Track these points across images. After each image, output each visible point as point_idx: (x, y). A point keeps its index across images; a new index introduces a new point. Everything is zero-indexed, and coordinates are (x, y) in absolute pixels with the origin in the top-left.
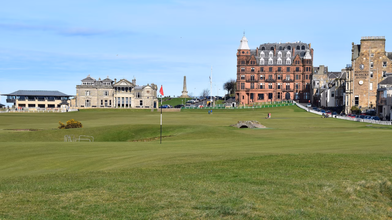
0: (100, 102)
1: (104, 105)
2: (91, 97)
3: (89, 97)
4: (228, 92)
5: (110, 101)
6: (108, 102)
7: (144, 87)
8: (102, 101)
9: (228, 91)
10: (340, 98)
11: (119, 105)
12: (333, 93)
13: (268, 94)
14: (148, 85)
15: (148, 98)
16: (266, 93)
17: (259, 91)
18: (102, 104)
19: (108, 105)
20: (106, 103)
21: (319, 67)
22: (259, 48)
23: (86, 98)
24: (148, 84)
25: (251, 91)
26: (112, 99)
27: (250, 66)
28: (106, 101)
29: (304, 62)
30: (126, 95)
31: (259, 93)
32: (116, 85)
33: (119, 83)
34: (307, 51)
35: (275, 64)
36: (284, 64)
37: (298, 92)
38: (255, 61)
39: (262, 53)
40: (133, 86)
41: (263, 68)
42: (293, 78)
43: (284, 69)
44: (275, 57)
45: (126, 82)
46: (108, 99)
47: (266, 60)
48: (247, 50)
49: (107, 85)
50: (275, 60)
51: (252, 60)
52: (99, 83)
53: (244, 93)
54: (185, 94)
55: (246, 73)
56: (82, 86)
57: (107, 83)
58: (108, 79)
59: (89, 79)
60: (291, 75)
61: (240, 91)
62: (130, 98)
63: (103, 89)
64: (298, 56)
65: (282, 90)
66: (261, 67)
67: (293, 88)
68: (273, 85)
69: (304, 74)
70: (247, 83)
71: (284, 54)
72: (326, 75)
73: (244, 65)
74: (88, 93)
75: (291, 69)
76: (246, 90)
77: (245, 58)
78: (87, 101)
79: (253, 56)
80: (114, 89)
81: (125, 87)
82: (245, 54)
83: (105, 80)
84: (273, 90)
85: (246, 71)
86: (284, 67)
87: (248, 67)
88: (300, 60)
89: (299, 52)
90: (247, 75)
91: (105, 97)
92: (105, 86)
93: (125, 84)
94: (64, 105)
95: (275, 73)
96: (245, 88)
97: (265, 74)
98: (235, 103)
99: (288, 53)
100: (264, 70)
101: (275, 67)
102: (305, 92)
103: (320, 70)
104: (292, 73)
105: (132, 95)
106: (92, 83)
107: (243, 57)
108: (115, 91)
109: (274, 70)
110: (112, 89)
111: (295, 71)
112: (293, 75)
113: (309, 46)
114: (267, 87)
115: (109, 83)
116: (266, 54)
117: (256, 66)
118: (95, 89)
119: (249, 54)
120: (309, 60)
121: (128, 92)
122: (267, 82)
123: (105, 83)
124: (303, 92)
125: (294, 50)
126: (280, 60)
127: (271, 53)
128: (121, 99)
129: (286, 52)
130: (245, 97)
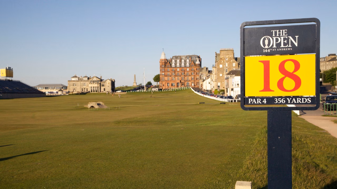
2: (76, 87)
5: (87, 89)
7: (106, 81)
8: (82, 89)
11: (92, 91)
12: (209, 82)
13: (177, 83)
14: (108, 79)
15: (108, 86)
19: (86, 91)
22: (172, 58)
23: (74, 87)
25: (168, 82)
26: (88, 88)
27: (167, 68)
28: (85, 89)
29: (196, 65)
30: (96, 85)
31: (172, 82)
32: (90, 80)
33: (92, 78)
34: (198, 59)
35: (180, 67)
36: (185, 67)
37: (193, 82)
38: (170, 65)
39: (173, 61)
40: (100, 80)
41: (174, 69)
42: (190, 74)
43: (185, 69)
44: (180, 63)
45: (96, 78)
46: (85, 88)
47: (176, 64)
48: (165, 59)
49: (85, 80)
50: (180, 64)
51: (168, 65)
52: (81, 79)
53: (164, 83)
54: (135, 84)
55: (165, 72)
56: (71, 81)
57: (85, 79)
58: (86, 77)
59: (76, 77)
60: (189, 72)
61: (162, 82)
62: (98, 87)
63: (83, 82)
64: (193, 62)
65: (185, 81)
66: (173, 68)
67: (190, 80)
68: (180, 78)
69: (196, 72)
70: (165, 77)
71: (185, 61)
72: (207, 72)
73: (163, 68)
74: (75, 84)
75: (189, 69)
76: (165, 81)
77: (164, 63)
78: (74, 89)
79: (168, 63)
80: (89, 82)
81: (95, 81)
82: (164, 61)
83: (84, 77)
84: (179, 81)
85: (165, 70)
86: (185, 68)
87: (166, 68)
88: (194, 64)
89: (193, 60)
90: (165, 73)
91: (84, 87)
92: (84, 81)
93: (95, 79)
94: (60, 92)
95: (181, 71)
96: (164, 80)
97: (175, 72)
98: (157, 89)
99: (188, 60)
100: (175, 70)
101: (181, 68)
102: (197, 82)
103: (204, 69)
104: (190, 72)
105: (99, 85)
106: (77, 79)
107: (163, 63)
108: (90, 83)
109: (180, 70)
110: (88, 82)
111: (191, 70)
112: (190, 73)
113: (199, 57)
114: (176, 79)
115: (86, 79)
116: (176, 61)
117: (170, 68)
118: (78, 82)
119: (167, 61)
120: (199, 64)
121: (97, 83)
122: (176, 76)
123: (84, 79)
124: (196, 82)
125: (190, 59)
126: (183, 64)
127: (178, 61)
128: (93, 87)
129: (186, 60)
130: (164, 85)
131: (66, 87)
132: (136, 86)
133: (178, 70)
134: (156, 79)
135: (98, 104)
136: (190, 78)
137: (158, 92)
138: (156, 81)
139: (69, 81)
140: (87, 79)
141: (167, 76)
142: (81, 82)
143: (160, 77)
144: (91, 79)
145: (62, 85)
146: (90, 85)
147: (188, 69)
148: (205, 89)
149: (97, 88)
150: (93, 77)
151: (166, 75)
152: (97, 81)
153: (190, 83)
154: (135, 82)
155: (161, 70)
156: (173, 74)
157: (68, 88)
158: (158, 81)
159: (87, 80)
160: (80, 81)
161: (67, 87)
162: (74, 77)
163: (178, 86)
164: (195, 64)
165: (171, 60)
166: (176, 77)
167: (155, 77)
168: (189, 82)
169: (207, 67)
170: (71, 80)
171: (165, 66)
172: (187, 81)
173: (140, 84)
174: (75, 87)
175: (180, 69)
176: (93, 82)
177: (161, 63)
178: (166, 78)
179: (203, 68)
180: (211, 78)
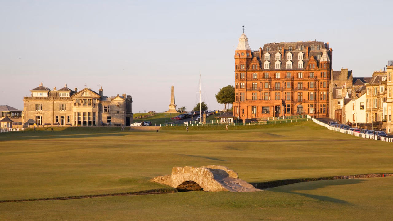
0: (55, 119)
1: (60, 122)
2: (43, 112)
3: (41, 112)
4: (225, 106)
5: (68, 117)
6: (66, 119)
7: (113, 99)
8: (57, 117)
10: (372, 111)
11: (79, 123)
13: (275, 107)
14: (118, 96)
15: (118, 112)
16: (272, 106)
17: (264, 103)
18: (57, 121)
19: (66, 122)
20: (63, 119)
21: (341, 70)
22: (262, 48)
23: (37, 113)
24: (118, 94)
25: (254, 103)
26: (69, 114)
27: (251, 71)
28: (63, 117)
29: (320, 66)
30: (89, 109)
31: (263, 105)
32: (76, 96)
33: (81, 93)
34: (325, 51)
35: (283, 69)
36: (295, 68)
37: (314, 104)
38: (258, 65)
39: (267, 55)
40: (99, 97)
41: (269, 74)
42: (306, 86)
43: (295, 74)
44: (283, 59)
45: (90, 92)
46: (65, 114)
47: (272, 63)
48: (247, 51)
49: (64, 96)
50: (283, 63)
51: (254, 64)
52: (54, 93)
53: (244, 106)
54: (173, 108)
55: (246, 81)
56: (32, 98)
57: (64, 93)
58: (66, 89)
59: (42, 89)
60: (304, 82)
61: (240, 103)
62: (94, 114)
63: (59, 102)
64: (312, 58)
65: (293, 101)
66: (265, 72)
67: (307, 99)
68: (281, 95)
69: (320, 81)
70: (248, 93)
71: (295, 56)
72: (350, 81)
73: (243, 71)
74: (39, 107)
75: (304, 75)
76: (246, 102)
77: (245, 61)
78: (39, 117)
79: (255, 59)
80: (74, 102)
81: (87, 99)
82: (245, 56)
83: (62, 90)
84: (281, 102)
85: (246, 77)
86: (295, 72)
87: (248, 73)
88: (315, 64)
89: (313, 53)
90: (248, 82)
91: (62, 112)
92: (62, 98)
93: (87, 94)
94: (6, 123)
95: (284, 79)
96: (245, 99)
97: (270, 81)
98: (232, 119)
99: (301, 54)
100: (270, 76)
101: (284, 72)
102: (322, 104)
103: (342, 75)
104: (305, 80)
105: (97, 109)
106: (45, 94)
107: (242, 60)
108: (75, 104)
109: (282, 76)
110: (70, 102)
111: (309, 77)
112: (306, 83)
113: (326, 46)
114: (273, 97)
115: (67, 93)
116: (272, 56)
117: (259, 70)
118: (48, 102)
119: (251, 56)
120: (328, 62)
121: (92, 105)
122: (274, 91)
123: (61, 93)
124: (320, 104)
125: (307, 51)
126: (289, 63)
127: (278, 55)
128: (82, 114)
129: (297, 54)
130: (245, 111)
131: (17, 112)
132: (176, 112)
133: (278, 75)
134: (223, 97)
135: (219, 176)
136: (305, 94)
137: (233, 126)
138: (223, 102)
139: (26, 98)
140: (69, 93)
141: (251, 90)
142: (55, 102)
143: (235, 92)
144: (79, 95)
145: (8, 107)
146: (76, 109)
147: (301, 75)
148: (351, 121)
149: (91, 116)
150: (83, 90)
151: (248, 88)
152: (92, 98)
153: (305, 106)
154: (173, 104)
155: (237, 77)
156: (267, 85)
157: (23, 115)
158: (228, 102)
159: (69, 96)
160: (52, 99)
161: (20, 112)
162: (37, 89)
163: (276, 114)
164: (318, 62)
165: (262, 53)
166: (273, 93)
167: (220, 93)
168: (303, 104)
169: (349, 70)
170: (30, 96)
171: (247, 65)
172: (300, 101)
173: (182, 109)
174: (41, 114)
175: (282, 73)
176: (82, 102)
177: (238, 60)
178: (249, 95)
179: (339, 73)
180: (367, 95)
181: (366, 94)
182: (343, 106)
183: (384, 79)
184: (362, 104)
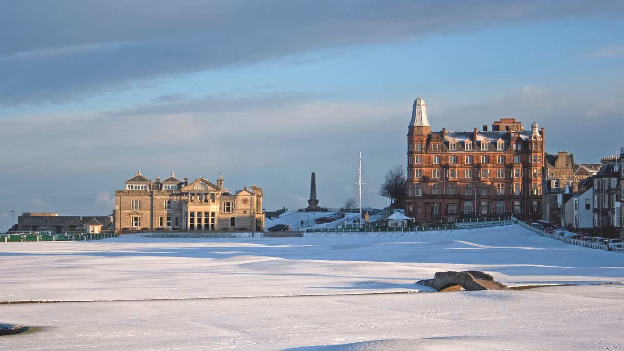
0: (159, 221)
1: (165, 225)
2: (141, 211)
3: (138, 211)
4: (390, 200)
5: (177, 219)
6: (173, 221)
7: (237, 193)
8: (161, 219)
9: (392, 199)
10: (601, 212)
11: (192, 226)
12: (588, 203)
15: (245, 212)
18: (161, 224)
19: (173, 225)
20: (169, 221)
21: (557, 154)
23: (134, 214)
24: (245, 187)
25: (434, 199)
26: (178, 215)
27: (431, 153)
28: (169, 219)
29: (528, 146)
30: (205, 208)
31: (448, 202)
32: (186, 189)
33: (192, 185)
35: (476, 150)
36: (493, 150)
37: (520, 201)
38: (440, 144)
43: (493, 158)
46: (172, 215)
49: (170, 189)
50: (476, 143)
51: (435, 143)
52: (157, 186)
53: (420, 203)
55: (424, 167)
56: (126, 192)
57: (170, 186)
58: (173, 180)
59: (141, 179)
61: (414, 199)
63: (163, 197)
65: (490, 196)
66: (450, 154)
70: (426, 184)
72: (571, 169)
73: (420, 152)
74: (137, 204)
77: (421, 139)
78: (136, 218)
79: (436, 136)
82: (422, 132)
83: (167, 180)
85: (424, 162)
86: (493, 155)
87: (427, 155)
88: (521, 143)
90: (426, 169)
91: (167, 212)
92: (167, 192)
93: (203, 187)
96: (422, 193)
97: (458, 168)
101: (477, 155)
102: (532, 200)
103: (559, 161)
106: (144, 186)
107: (418, 137)
109: (474, 161)
115: (174, 185)
117: (442, 152)
118: (148, 197)
121: (209, 201)
122: (463, 181)
123: (167, 185)
124: (528, 201)
128: (196, 215)
139: (118, 192)
140: (176, 185)
141: (430, 180)
142: (158, 197)
144: (190, 188)
149: (209, 218)
152: (209, 193)
159: (177, 189)
160: (154, 193)
162: (134, 180)
168: (505, 201)
169: (568, 154)
170: (124, 189)
171: (425, 146)
174: (139, 214)
175: (474, 157)
176: (196, 197)
179: (555, 157)
180: (593, 190)
181: (593, 188)
182: (561, 204)
183: (616, 169)
184: (587, 203)
